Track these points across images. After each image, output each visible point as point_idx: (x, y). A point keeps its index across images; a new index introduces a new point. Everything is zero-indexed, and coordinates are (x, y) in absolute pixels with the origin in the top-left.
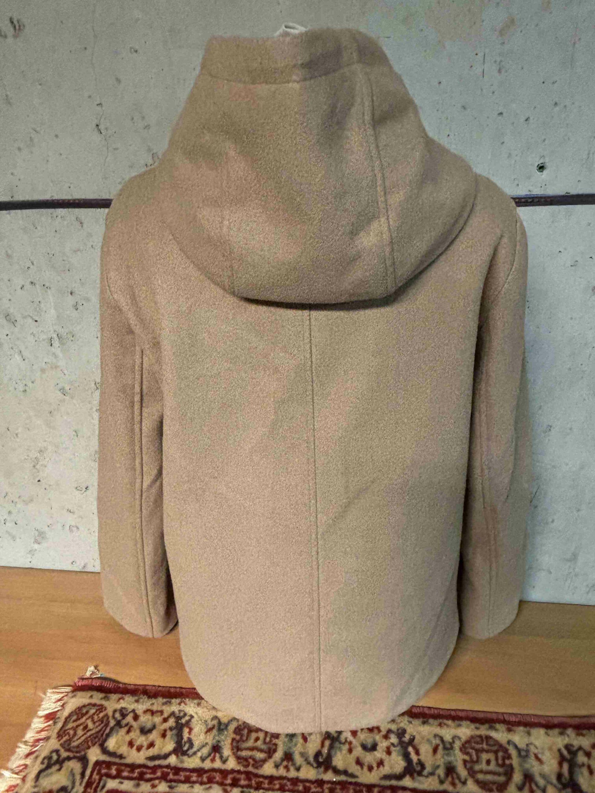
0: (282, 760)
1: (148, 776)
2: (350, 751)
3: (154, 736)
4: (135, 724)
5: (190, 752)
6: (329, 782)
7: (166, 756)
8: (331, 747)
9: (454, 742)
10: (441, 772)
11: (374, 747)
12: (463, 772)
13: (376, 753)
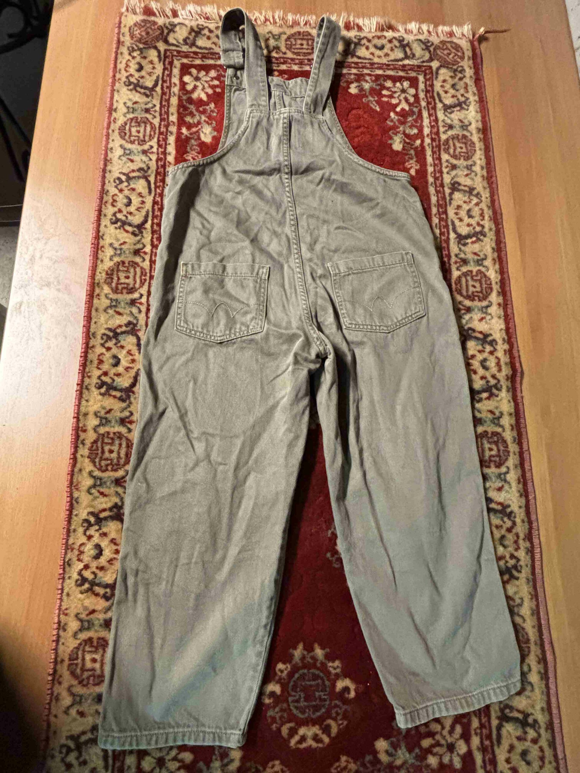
0: (451, 164)
1: (428, 95)
2: (465, 202)
3: (452, 91)
4: (456, 80)
5: (447, 113)
6: (444, 190)
7: (441, 101)
8: (465, 191)
9: (484, 266)
10: (462, 256)
11: (470, 216)
12: (464, 269)
13: (467, 217)
